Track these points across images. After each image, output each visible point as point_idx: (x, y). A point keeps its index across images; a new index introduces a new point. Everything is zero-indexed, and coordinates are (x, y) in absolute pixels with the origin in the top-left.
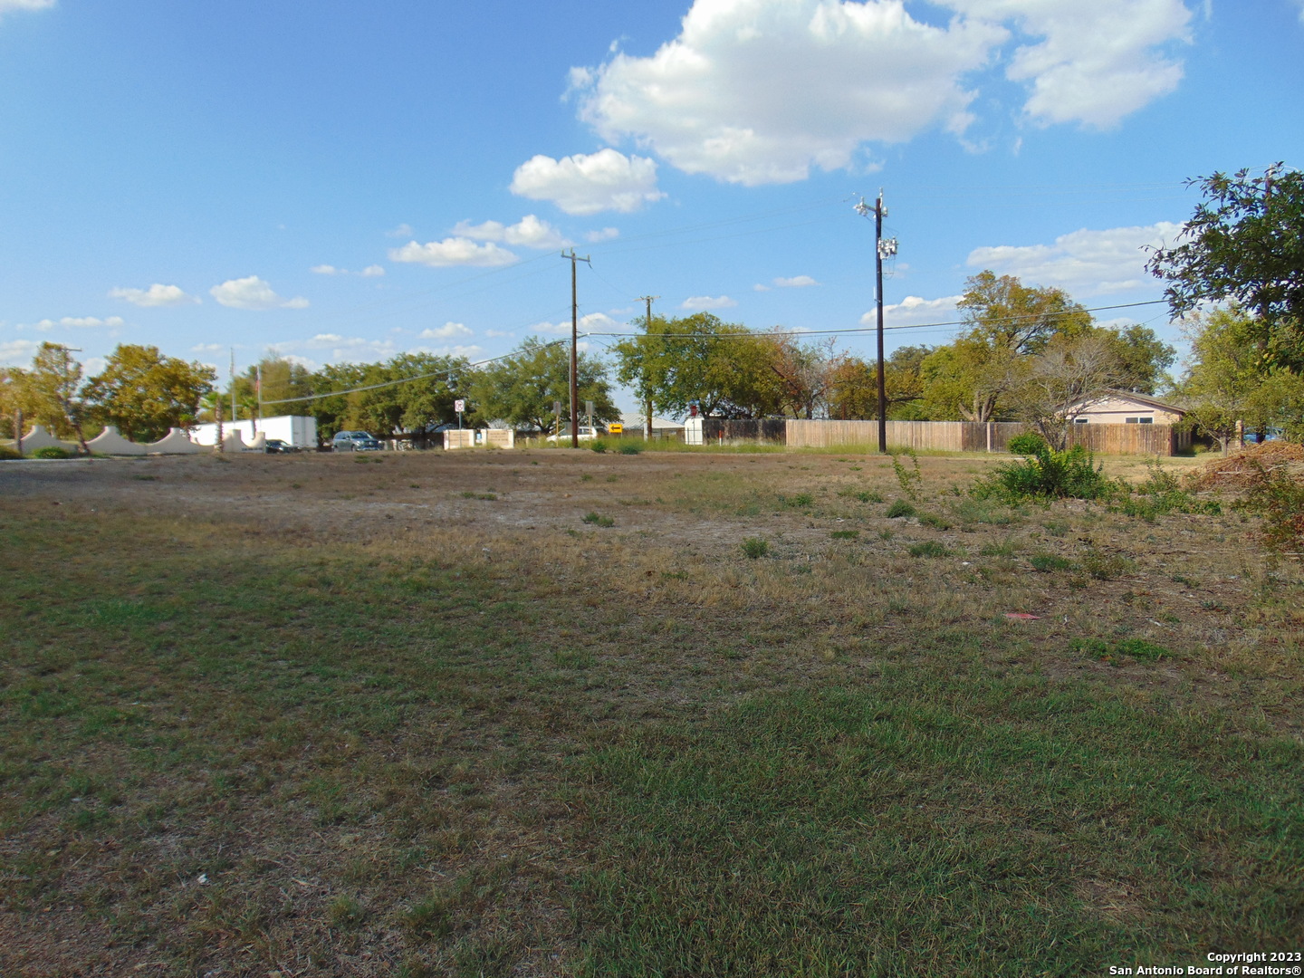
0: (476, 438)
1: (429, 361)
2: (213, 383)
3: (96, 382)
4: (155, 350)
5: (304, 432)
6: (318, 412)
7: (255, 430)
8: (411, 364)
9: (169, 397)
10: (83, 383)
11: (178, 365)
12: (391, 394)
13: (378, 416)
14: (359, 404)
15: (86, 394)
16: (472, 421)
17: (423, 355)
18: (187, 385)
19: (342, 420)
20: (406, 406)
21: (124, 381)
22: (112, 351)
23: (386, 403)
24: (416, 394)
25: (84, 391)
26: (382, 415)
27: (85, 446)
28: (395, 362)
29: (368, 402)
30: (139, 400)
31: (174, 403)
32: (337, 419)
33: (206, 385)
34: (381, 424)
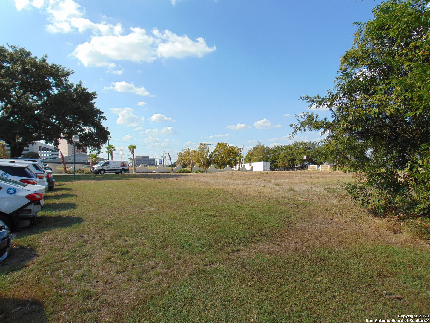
0: (318, 168)
1: (304, 143)
2: (241, 152)
3: (212, 153)
4: (227, 144)
5: (267, 166)
6: (271, 160)
7: (250, 165)
8: (299, 145)
9: (229, 157)
10: (209, 153)
11: (232, 147)
12: (292, 154)
13: (288, 161)
14: (282, 158)
15: (210, 156)
16: (317, 162)
17: (303, 142)
18: (234, 153)
19: (278, 162)
20: (296, 158)
21: (219, 153)
22: (216, 145)
23: (290, 157)
24: (299, 154)
25: (209, 155)
26: (289, 161)
27: (206, 170)
28: (294, 144)
29: (285, 157)
30: (222, 157)
31: (231, 159)
32: (276, 162)
33: (239, 153)
34: (289, 164)
